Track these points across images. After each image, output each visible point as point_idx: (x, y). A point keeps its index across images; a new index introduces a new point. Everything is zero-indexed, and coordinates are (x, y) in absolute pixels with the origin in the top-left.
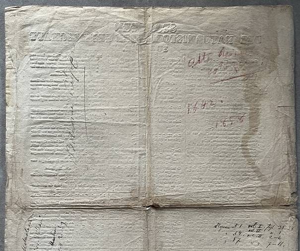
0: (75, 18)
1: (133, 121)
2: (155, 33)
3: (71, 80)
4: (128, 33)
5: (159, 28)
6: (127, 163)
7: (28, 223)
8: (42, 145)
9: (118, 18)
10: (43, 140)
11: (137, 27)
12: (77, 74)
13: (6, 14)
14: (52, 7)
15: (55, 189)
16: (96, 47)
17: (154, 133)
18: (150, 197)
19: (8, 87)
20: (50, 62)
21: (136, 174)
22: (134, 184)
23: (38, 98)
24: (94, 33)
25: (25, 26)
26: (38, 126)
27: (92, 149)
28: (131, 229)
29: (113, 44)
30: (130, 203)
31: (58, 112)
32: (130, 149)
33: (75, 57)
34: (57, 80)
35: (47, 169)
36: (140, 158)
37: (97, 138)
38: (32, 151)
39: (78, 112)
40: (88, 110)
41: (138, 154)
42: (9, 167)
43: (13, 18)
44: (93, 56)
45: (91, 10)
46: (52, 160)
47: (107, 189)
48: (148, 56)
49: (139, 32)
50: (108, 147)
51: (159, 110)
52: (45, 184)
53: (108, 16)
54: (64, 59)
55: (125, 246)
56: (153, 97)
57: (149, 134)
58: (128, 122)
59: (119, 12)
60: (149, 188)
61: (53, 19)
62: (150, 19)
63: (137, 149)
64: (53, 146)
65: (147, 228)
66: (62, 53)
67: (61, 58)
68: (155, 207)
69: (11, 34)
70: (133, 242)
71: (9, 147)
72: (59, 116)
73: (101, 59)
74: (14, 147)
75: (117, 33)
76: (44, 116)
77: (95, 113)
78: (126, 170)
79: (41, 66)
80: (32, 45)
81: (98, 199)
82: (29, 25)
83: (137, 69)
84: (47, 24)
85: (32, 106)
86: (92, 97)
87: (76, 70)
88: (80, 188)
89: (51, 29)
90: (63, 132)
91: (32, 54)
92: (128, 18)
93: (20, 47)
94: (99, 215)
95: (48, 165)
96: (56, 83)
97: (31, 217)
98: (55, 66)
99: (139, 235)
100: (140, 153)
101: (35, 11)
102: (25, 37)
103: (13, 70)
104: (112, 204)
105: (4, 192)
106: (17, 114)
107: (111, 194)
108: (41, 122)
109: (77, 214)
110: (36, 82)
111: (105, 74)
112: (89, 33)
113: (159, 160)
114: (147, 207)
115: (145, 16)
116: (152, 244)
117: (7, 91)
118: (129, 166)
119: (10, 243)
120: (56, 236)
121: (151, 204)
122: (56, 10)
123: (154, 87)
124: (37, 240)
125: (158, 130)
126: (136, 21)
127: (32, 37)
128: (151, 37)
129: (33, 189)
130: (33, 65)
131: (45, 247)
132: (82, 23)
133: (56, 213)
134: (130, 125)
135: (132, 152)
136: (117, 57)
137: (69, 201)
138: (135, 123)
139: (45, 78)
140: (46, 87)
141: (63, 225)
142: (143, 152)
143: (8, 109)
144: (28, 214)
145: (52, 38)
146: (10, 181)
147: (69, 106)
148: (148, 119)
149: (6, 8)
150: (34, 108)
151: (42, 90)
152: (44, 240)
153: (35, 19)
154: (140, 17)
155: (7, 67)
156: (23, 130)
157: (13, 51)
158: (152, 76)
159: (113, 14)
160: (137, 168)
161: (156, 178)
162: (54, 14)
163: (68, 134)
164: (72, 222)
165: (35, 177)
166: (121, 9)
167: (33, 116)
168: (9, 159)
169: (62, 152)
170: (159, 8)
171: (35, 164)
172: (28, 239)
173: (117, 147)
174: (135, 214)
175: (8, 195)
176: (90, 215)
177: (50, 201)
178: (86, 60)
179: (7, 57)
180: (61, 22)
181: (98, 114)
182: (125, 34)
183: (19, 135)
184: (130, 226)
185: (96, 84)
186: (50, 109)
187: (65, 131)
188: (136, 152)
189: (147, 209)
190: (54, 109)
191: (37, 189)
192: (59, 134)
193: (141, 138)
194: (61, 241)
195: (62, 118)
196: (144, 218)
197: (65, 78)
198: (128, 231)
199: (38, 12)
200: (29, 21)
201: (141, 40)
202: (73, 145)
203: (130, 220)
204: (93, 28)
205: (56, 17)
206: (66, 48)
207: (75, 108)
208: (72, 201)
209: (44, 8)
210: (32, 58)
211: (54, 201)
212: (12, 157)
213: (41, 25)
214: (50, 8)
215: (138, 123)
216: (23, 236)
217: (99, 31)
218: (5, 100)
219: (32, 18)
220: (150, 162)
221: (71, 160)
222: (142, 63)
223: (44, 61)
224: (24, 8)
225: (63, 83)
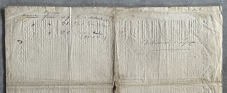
0: (216, 44)
1: (161, 76)
2: (208, 87)
3: (183, 42)
4: (208, 73)
5: (211, 89)
6: (138, 73)
7: (105, 19)
8: (148, 27)
9: (216, 67)
10: (150, 27)
11: (211, 77)
12: (186, 45)
13: (218, 7)
14: (222, 32)
15: (123, 34)
16: (200, 55)
17: (155, 87)
18: (120, 85)
19: (179, 8)
20: (192, 31)
21: (132, 78)
22: (127, 76)
23: (173, 25)
24: (208, 54)
25: (212, 17)
26: (158, 25)
27: (146, 54)
28: (102, 75)
29: (202, 64)
30: (116, 75)
31: (165, 35)
32: (146, 74)
33: (195, 44)
34: (183, 35)
35: (135, 29)
36: (141, 79)
37: (152, 57)
38: (144, 21)
39: (165, 46)
40: (167, 51)
41: (143, 78)
42: (135, 9)
43: (216, 10)
44: (196, 54)
45: (220, 52)
46: (139, 32)
47: (124, 62)
48: (196, 83)
49: (209, 78)
50: (147, 62)
51: (167, 90)
52: (126, 28)
53: (217, 62)
54: (194, 38)
55: (93, 72)
56: (174, 86)
57: (154, 85)
58: (160, 73)
59: (220, 68)
60: (125, 85)
61: (216, 32)
62: (216, 84)
63: (146, 78)
64: (147, 32)
65: (103, 84)
66: (197, 37)
67: (194, 36)
68: (114, 88)
69: (207, 10)
70: (96, 76)
71: (146, 9)
72: (163, 36)
73: (194, 58)
74: (146, 11)
75: (208, 67)
76: (163, 27)
77: (165, 55)
78: (134, 72)
79: (190, 26)
80: (201, 21)
81: (119, 57)
82: (212, 19)
83: (189, 78)
84: (213, 29)
85: (169, 21)
86: (174, 53)
87: (188, 45)
88: (124, 47)
89: (210, 31)
90: (155, 38)
91: (197, 21)
92: (216, 72)
93: (200, 15)
94: (110, 58)
95: (136, 30)
96: (181, 34)
97: (109, 21)
98: (190, 33)
99: (99, 80)
100: (144, 80)
101: (220, 22)
102: (206, 17)
103: (188, 11)
104: (116, 65)
105: (122, 7)
106: (164, 13)
107: (121, 64)
108: (160, 26)
109: (110, 46)
110: (181, 23)
111: (186, 60)
112: (208, 52)
113: (140, 90)
114: (114, 84)
115: (217, 82)
116: (94, 87)
117: (176, 8)
118: (137, 74)
119: (94, 10)
120: (98, 35)
121: (116, 86)
122: (221, 34)
123: (179, 87)
124: (96, 25)
125: (156, 89)
126: (215, 77)
127: (206, 21)
128: (206, 85)
129: (124, 22)
130: (190, 22)
131: (92, 29)
132: (213, 48)
133: (111, 35)
134: (159, 74)
135: (144, 75)
136: (196, 67)
137: (117, 41)
138: (160, 77)
139: (184, 28)
140: (179, 28)
141: (104, 38)
142: (144, 81)
143: (167, 8)
144: (110, 20)
145: (205, 32)
146: (128, 10)
147: (169, 41)
148: (163, 84)
149: (221, 7)
150: (167, 22)
151: (177, 26)
152: (96, 28)
153: (215, 22)
154: (217, 79)
155: (189, 7)
156: (155, 16)
157: (198, 11)
158: (185, 86)
159: (219, 65)
160: (135, 78)
161: (130, 88)
162: (218, 33)
163: (153, 41)
164: (106, 43)
165: (130, 23)
166: (221, 69)
167: (163, 22)
168: (140, 9)
169: (144, 37)
170: (222, 89)
171: (137, 23)
172: (97, 19)
173: (147, 67)
174: (110, 77)
175: (120, 9)
176: (110, 52)
177: (117, 31)
178: (193, 50)
179: (195, 7)
180: (214, 37)
181: (165, 57)
182: (208, 71)
183: (153, 14)
184: (104, 75)
185: (180, 55)
186: (167, 31)
187: (155, 39)
188: (144, 77)
189: (113, 84)
190: (167, 33)
191: (124, 24)
192: (153, 36)
193: (152, 80)
194: (96, 38)
195: (162, 37)
196: (108, 82)
197: (184, 39)
198: (101, 73)
199: (219, 24)
200: (214, 19)
201: (205, 79)
202: (148, 44)
203: (107, 75)
204: (211, 53)
205: (217, 34)
206: (200, 39)
207: (168, 44)
208: (117, 43)
209: (221, 27)
210: (195, 21)
211: (117, 33)
212: (141, 10)
213: (212, 26)
214: (221, 30)
215: (160, 78)
216: (98, 17)
217: (209, 57)
218: (172, 7)
219: (216, 21)
220: (139, 85)
221: (140, 42)
222: (192, 81)
223: (193, 27)
224: (221, 16)
225: (181, 38)
